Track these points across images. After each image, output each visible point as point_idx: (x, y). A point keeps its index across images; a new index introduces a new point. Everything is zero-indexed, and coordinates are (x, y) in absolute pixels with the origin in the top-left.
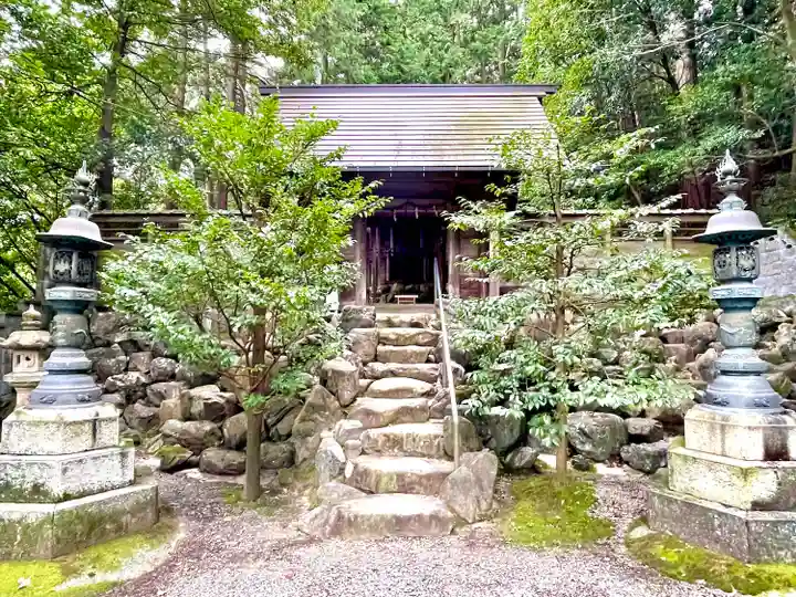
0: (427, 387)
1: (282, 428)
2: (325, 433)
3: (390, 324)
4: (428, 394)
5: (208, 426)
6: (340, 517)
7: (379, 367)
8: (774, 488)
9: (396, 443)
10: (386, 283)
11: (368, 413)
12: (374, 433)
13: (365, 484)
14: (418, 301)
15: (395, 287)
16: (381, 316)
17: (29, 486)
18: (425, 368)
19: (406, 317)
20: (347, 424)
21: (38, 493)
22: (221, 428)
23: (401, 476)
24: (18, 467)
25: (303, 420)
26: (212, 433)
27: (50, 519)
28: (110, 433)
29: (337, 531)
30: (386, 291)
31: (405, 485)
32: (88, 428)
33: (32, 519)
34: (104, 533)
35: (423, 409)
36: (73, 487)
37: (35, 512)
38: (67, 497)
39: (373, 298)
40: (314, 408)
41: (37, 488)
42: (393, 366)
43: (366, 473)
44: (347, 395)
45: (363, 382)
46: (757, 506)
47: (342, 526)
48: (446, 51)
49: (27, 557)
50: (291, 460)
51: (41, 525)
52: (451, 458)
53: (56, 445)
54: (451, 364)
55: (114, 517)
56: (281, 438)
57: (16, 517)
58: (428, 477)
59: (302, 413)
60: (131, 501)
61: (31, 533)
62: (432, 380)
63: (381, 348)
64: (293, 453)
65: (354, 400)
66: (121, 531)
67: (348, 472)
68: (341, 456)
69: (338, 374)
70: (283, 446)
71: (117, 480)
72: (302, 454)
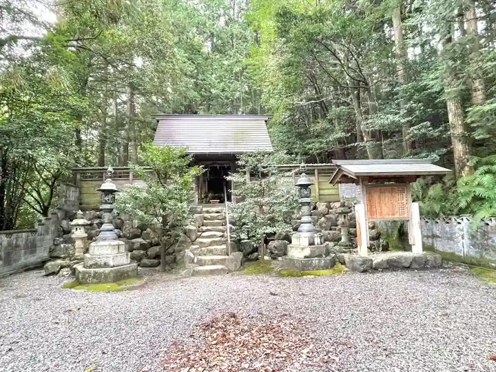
0: (221, 234)
1: (170, 250)
2: (186, 250)
3: (208, 212)
4: (222, 236)
5: (142, 252)
6: (194, 271)
7: (204, 228)
8: (310, 252)
9: (211, 252)
10: (205, 193)
11: (201, 243)
12: (203, 249)
13: (201, 263)
14: (219, 202)
15: (210, 195)
16: (204, 209)
17: (103, 263)
18: (221, 227)
19: (214, 209)
20: (194, 247)
21: (106, 265)
22: (146, 253)
23: (212, 260)
24: (99, 258)
25: (179, 246)
26: (143, 254)
27: (112, 271)
28: (122, 249)
29: (193, 275)
30: (206, 197)
31: (213, 262)
32: (117, 247)
33: (107, 272)
34: (125, 277)
35: (220, 241)
36: (115, 263)
37: (107, 270)
38: (114, 266)
39: (201, 201)
40: (182, 242)
41: (105, 264)
42: (209, 228)
43: (201, 260)
44: (193, 237)
45: (199, 233)
46: (305, 257)
47: (195, 273)
48: (232, 83)
49: (106, 282)
50: (175, 261)
51: (109, 273)
52: (228, 255)
53: (109, 252)
54: (229, 225)
55: (127, 272)
56: (169, 254)
57: (102, 271)
58: (221, 260)
59: (178, 243)
60: (131, 268)
61: (106, 276)
62: (223, 232)
63: (205, 221)
64: (175, 258)
65: (196, 239)
66: (129, 277)
67: (195, 261)
68: (192, 256)
69: (190, 230)
70: (171, 256)
71: (125, 263)
72: (178, 258)
